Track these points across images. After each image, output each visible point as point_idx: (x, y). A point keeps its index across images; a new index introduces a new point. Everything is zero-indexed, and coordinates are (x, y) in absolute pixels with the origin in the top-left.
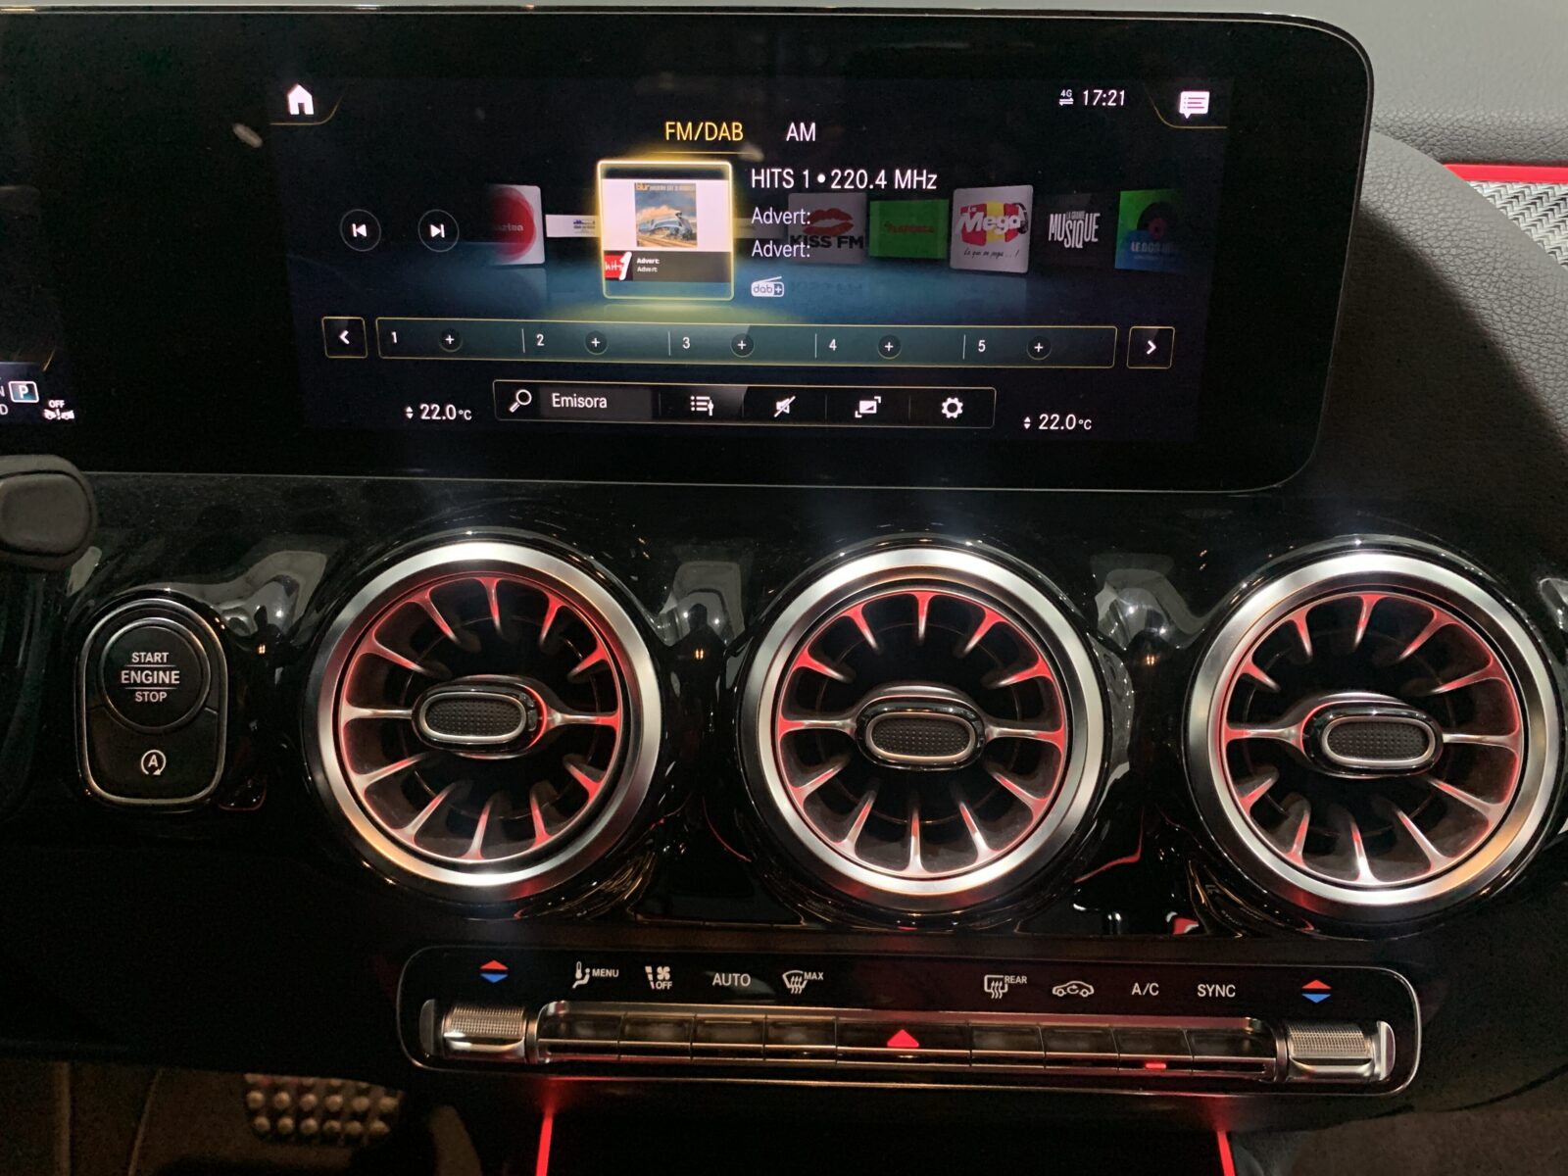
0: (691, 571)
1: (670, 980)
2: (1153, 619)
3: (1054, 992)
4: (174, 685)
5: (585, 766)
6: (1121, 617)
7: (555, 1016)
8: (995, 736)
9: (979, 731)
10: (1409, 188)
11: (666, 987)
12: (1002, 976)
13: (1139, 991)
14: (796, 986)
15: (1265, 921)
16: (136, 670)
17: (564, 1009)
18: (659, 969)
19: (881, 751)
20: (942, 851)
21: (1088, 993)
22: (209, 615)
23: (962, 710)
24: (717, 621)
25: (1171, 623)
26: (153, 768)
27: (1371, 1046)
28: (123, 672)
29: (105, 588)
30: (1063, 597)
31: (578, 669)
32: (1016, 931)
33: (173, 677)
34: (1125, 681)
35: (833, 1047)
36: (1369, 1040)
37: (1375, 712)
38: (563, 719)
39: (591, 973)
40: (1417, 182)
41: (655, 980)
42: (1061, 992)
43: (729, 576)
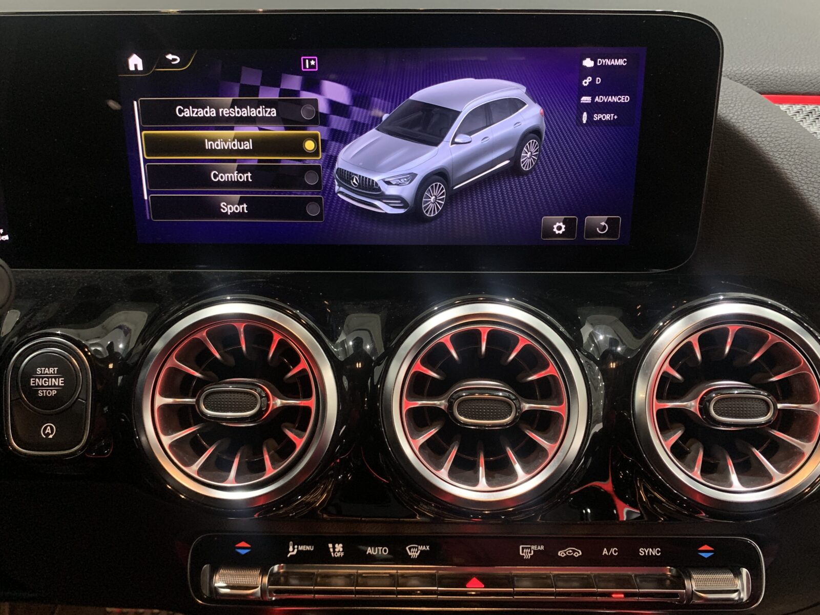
0: (354, 319)
1: (342, 552)
2: (614, 342)
3: (559, 554)
4: (61, 386)
5: (294, 430)
6: (596, 341)
7: (278, 573)
8: (526, 409)
9: (517, 406)
10: (742, 106)
11: (340, 556)
12: (530, 546)
13: (607, 553)
14: (414, 553)
15: (677, 511)
16: (39, 378)
17: (282, 569)
18: (337, 545)
19: (462, 418)
20: (496, 475)
21: (578, 555)
22: (82, 347)
23: (507, 394)
24: (368, 347)
25: (624, 344)
26: (48, 434)
27: (738, 582)
28: (32, 379)
29: (23, 331)
30: (562, 329)
31: (290, 374)
32: (538, 520)
33: (60, 382)
34: (599, 377)
35: (436, 588)
36: (737, 579)
37: (736, 392)
38: (282, 403)
39: (298, 548)
40: (747, 103)
41: (334, 551)
42: (563, 554)
43: (374, 322)
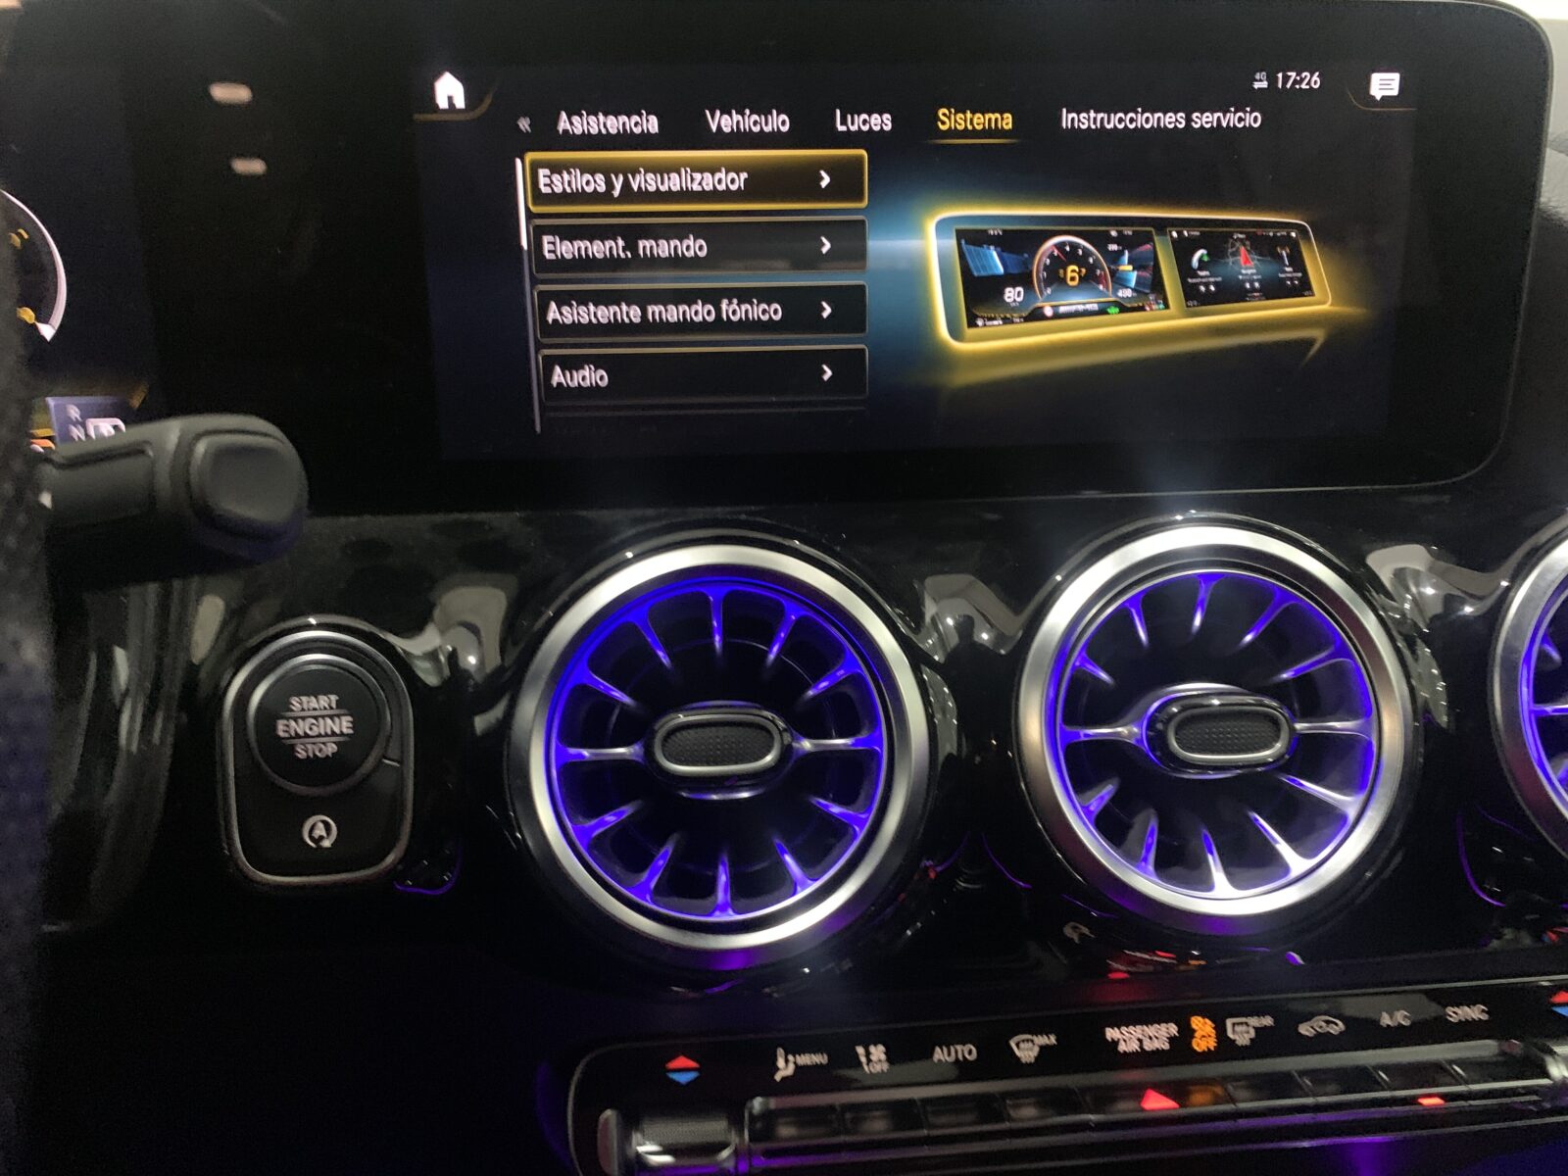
1: (884, 1061)
3: (1301, 1031)
4: (348, 735)
8: (1301, 731)
9: (1290, 723)
11: (881, 1070)
12: (1245, 1020)
13: (1388, 1021)
16: (297, 719)
18: (872, 1049)
19: (1187, 754)
21: (1337, 1030)
26: (321, 838)
28: (281, 724)
31: (812, 691)
33: (345, 724)
35: (1088, 1116)
38: (812, 746)
39: (795, 1061)
41: (869, 1061)
42: (1309, 1031)
